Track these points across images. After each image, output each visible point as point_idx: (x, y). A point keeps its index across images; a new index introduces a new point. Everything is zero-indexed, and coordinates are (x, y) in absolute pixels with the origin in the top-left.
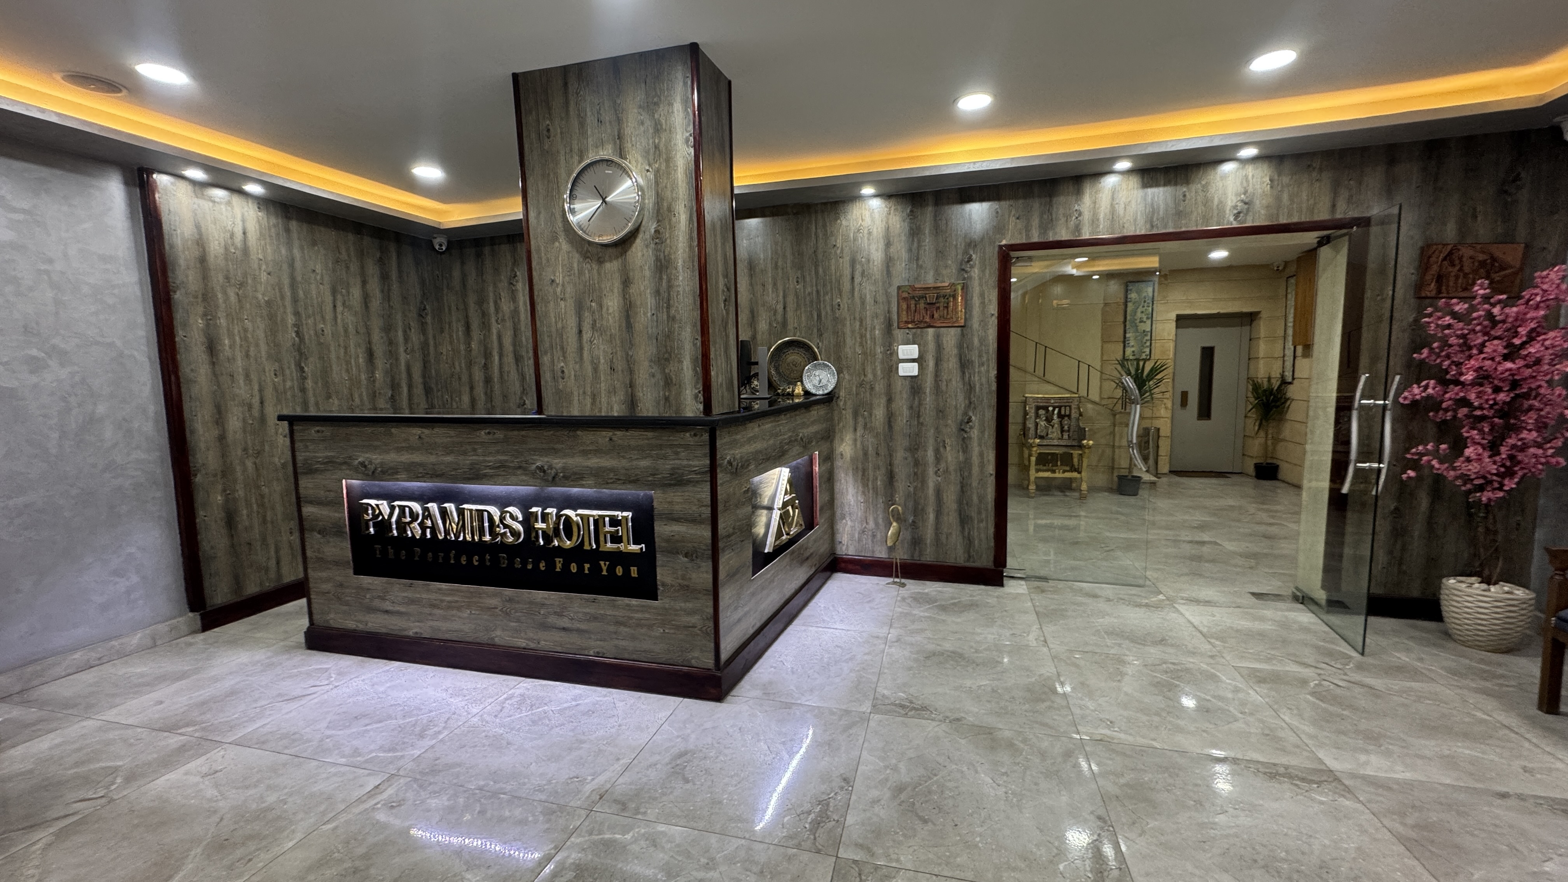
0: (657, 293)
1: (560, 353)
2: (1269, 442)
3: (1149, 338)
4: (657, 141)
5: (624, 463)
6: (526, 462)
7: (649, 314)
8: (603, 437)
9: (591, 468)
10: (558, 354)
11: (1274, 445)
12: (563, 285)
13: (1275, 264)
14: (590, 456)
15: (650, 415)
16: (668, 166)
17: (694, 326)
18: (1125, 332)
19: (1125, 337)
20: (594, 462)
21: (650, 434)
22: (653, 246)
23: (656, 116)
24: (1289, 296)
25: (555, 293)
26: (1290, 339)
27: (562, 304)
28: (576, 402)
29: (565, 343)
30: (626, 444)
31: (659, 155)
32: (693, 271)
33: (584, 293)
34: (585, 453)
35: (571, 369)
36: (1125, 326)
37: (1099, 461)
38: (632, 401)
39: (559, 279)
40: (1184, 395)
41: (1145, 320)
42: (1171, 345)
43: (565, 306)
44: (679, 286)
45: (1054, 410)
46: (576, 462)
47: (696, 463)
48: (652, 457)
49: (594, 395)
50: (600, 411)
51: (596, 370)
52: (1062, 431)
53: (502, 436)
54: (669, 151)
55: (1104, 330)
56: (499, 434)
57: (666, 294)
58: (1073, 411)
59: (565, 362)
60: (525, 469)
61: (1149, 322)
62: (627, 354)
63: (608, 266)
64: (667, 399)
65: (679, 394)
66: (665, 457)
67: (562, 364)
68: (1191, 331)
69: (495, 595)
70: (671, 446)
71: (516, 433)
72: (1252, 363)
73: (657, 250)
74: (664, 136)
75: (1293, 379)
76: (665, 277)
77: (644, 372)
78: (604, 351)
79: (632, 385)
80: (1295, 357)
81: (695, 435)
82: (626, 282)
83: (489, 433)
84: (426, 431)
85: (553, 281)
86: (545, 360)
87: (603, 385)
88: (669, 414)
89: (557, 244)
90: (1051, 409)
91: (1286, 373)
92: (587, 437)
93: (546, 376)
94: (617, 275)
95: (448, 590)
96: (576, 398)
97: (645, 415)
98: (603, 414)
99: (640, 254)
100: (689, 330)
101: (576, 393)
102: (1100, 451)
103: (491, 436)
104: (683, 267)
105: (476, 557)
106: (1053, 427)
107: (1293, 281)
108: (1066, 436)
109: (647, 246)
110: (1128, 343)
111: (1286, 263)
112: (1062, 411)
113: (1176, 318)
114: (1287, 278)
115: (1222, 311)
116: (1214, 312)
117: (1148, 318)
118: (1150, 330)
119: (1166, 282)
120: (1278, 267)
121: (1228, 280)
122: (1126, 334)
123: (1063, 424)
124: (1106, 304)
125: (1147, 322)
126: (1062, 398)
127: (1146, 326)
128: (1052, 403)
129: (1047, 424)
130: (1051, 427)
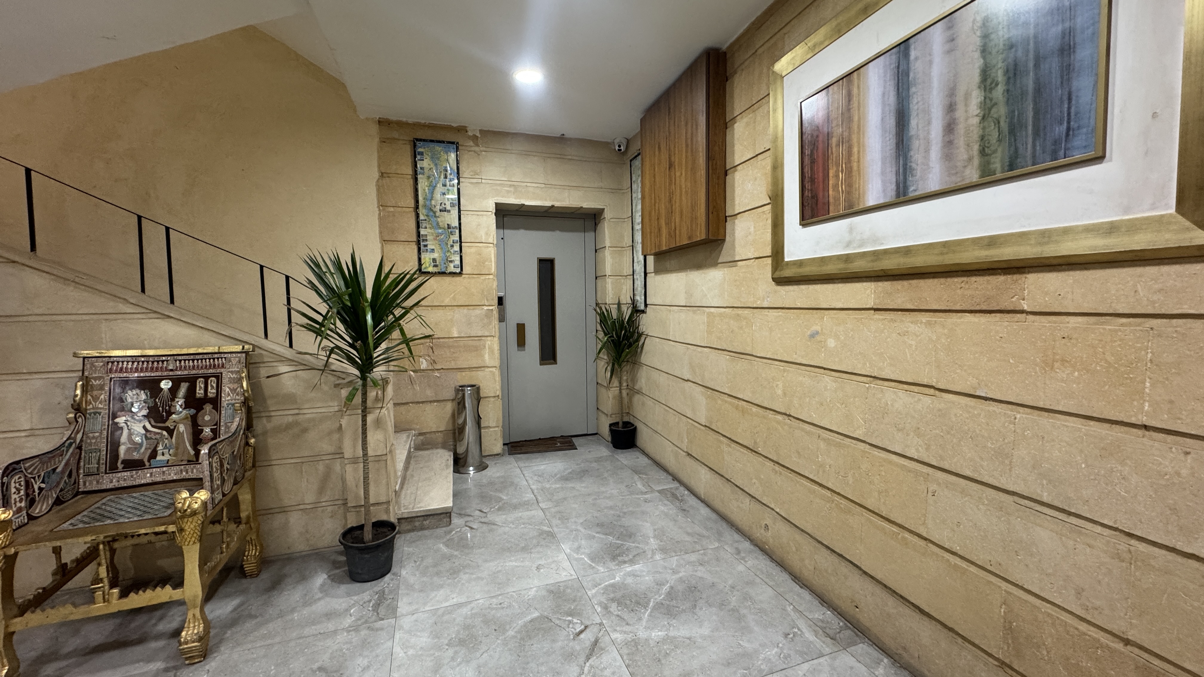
2: (624, 393)
3: (457, 238)
11: (630, 397)
13: (616, 141)
18: (418, 226)
19: (419, 235)
24: (634, 187)
26: (639, 247)
36: (417, 216)
37: (321, 490)
40: (521, 328)
41: (448, 208)
42: (492, 252)
52: (197, 441)
55: (383, 222)
58: (226, 389)
61: (455, 212)
68: (521, 234)
72: (599, 281)
75: (646, 305)
80: (646, 274)
90: (165, 385)
91: (638, 298)
102: (321, 467)
106: (171, 432)
107: (637, 163)
110: (426, 246)
111: (628, 141)
112: (198, 388)
113: (496, 210)
114: (631, 161)
115: (557, 204)
116: (548, 204)
117: (452, 205)
118: (457, 225)
119: (477, 149)
120: (619, 146)
121: (561, 157)
122: (421, 229)
123: (200, 423)
124: (382, 173)
125: (452, 212)
126: (198, 357)
127: (452, 219)
128: (172, 370)
129: (153, 426)
130: (165, 433)
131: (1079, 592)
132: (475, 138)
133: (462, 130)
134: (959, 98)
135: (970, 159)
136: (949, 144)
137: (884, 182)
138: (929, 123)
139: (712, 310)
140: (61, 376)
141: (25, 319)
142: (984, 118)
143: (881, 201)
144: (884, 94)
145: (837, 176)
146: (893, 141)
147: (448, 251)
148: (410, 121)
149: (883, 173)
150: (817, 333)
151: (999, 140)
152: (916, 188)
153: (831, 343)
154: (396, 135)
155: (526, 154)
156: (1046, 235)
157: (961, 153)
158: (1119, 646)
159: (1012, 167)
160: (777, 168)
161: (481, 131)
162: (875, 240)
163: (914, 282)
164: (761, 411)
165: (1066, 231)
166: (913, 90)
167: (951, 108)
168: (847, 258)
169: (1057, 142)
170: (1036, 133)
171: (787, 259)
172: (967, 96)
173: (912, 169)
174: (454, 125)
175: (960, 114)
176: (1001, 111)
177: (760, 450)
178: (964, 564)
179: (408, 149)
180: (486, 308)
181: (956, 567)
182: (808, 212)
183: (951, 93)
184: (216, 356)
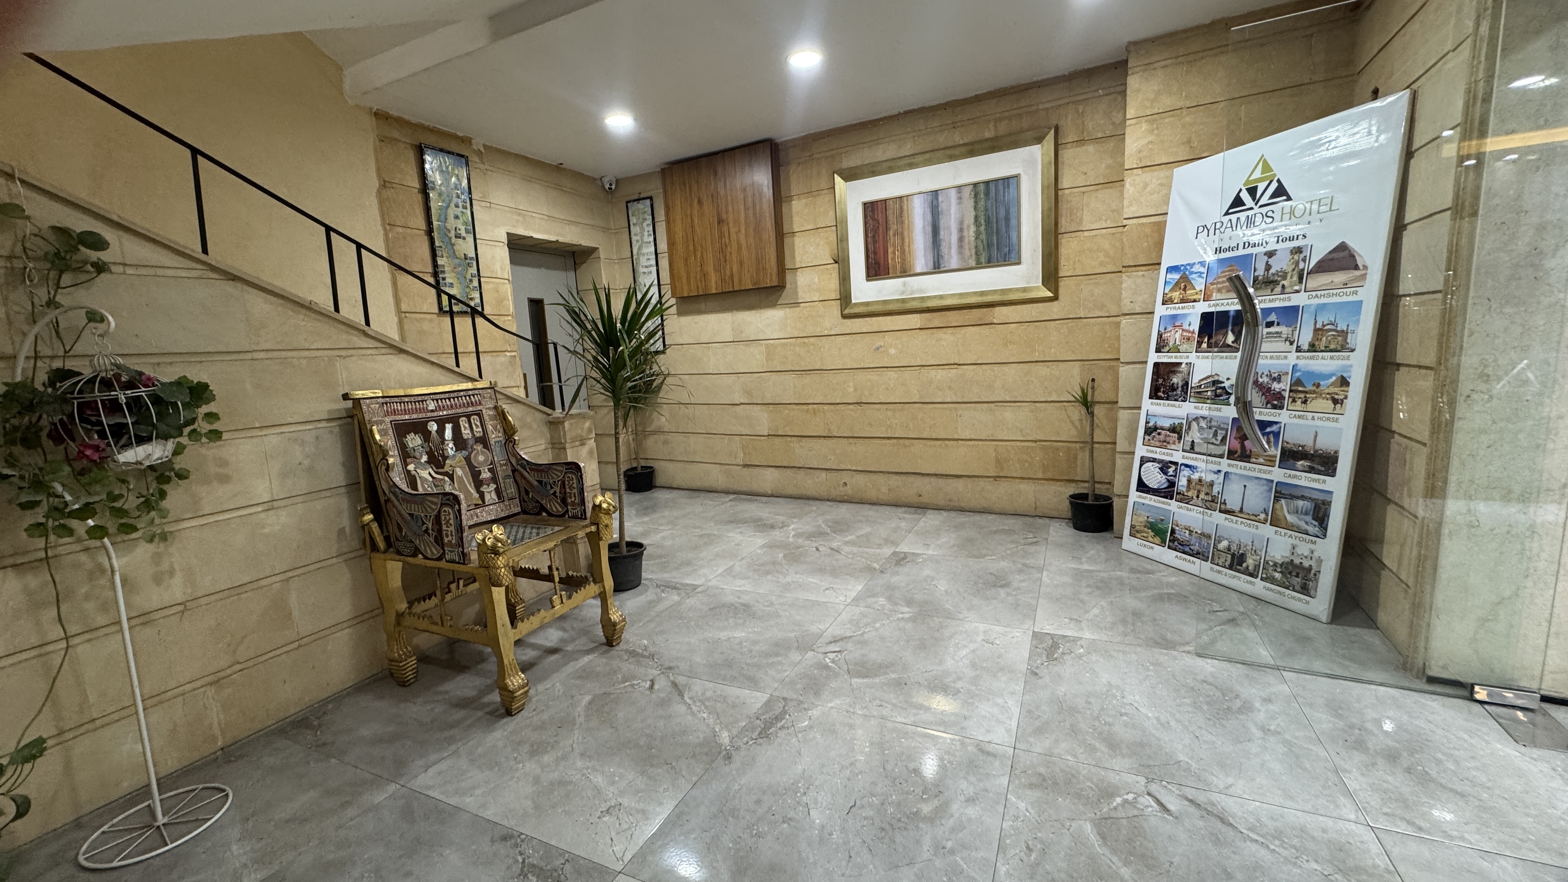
3: (474, 271)
13: (606, 179)
18: (434, 254)
19: (435, 265)
24: (635, 229)
36: (432, 243)
41: (463, 234)
42: (508, 289)
45: (441, 431)
55: (393, 245)
58: (489, 427)
61: (470, 240)
75: (665, 347)
90: (433, 427)
106: (451, 477)
108: (490, 495)
110: (444, 279)
111: (617, 181)
112: (463, 429)
113: (508, 241)
114: (627, 202)
115: (561, 239)
116: (553, 238)
117: (467, 231)
118: (474, 256)
119: (481, 166)
120: (611, 185)
121: (558, 187)
122: (438, 259)
123: (476, 465)
124: (385, 181)
125: (467, 239)
126: (452, 395)
127: (466, 247)
128: (432, 411)
129: (436, 473)
130: (446, 478)
131: (1021, 431)
132: (479, 153)
133: (466, 141)
134: (965, 226)
135: (971, 255)
136: (961, 247)
137: (926, 261)
138: (950, 234)
139: (772, 342)
140: (296, 429)
141: (249, 356)
142: (976, 238)
143: (925, 270)
144: (924, 214)
145: (894, 254)
146: (931, 240)
147: (468, 287)
148: (414, 120)
149: (925, 256)
150: (881, 346)
151: (984, 249)
152: (945, 266)
153: (892, 351)
154: (396, 134)
155: (528, 179)
156: (1003, 292)
157: (967, 253)
158: (1034, 444)
159: (989, 262)
160: (842, 240)
161: (485, 146)
162: (921, 291)
163: (944, 313)
164: (832, 407)
165: (1010, 290)
166: (940, 217)
167: (961, 230)
168: (903, 301)
169: (1005, 255)
170: (998, 249)
171: (853, 301)
172: (969, 227)
173: (942, 256)
174: (460, 134)
175: (965, 233)
176: (983, 236)
177: (835, 434)
178: (976, 443)
179: (411, 155)
180: (508, 354)
181: (973, 445)
182: (872, 272)
183: (961, 223)
184: (470, 393)
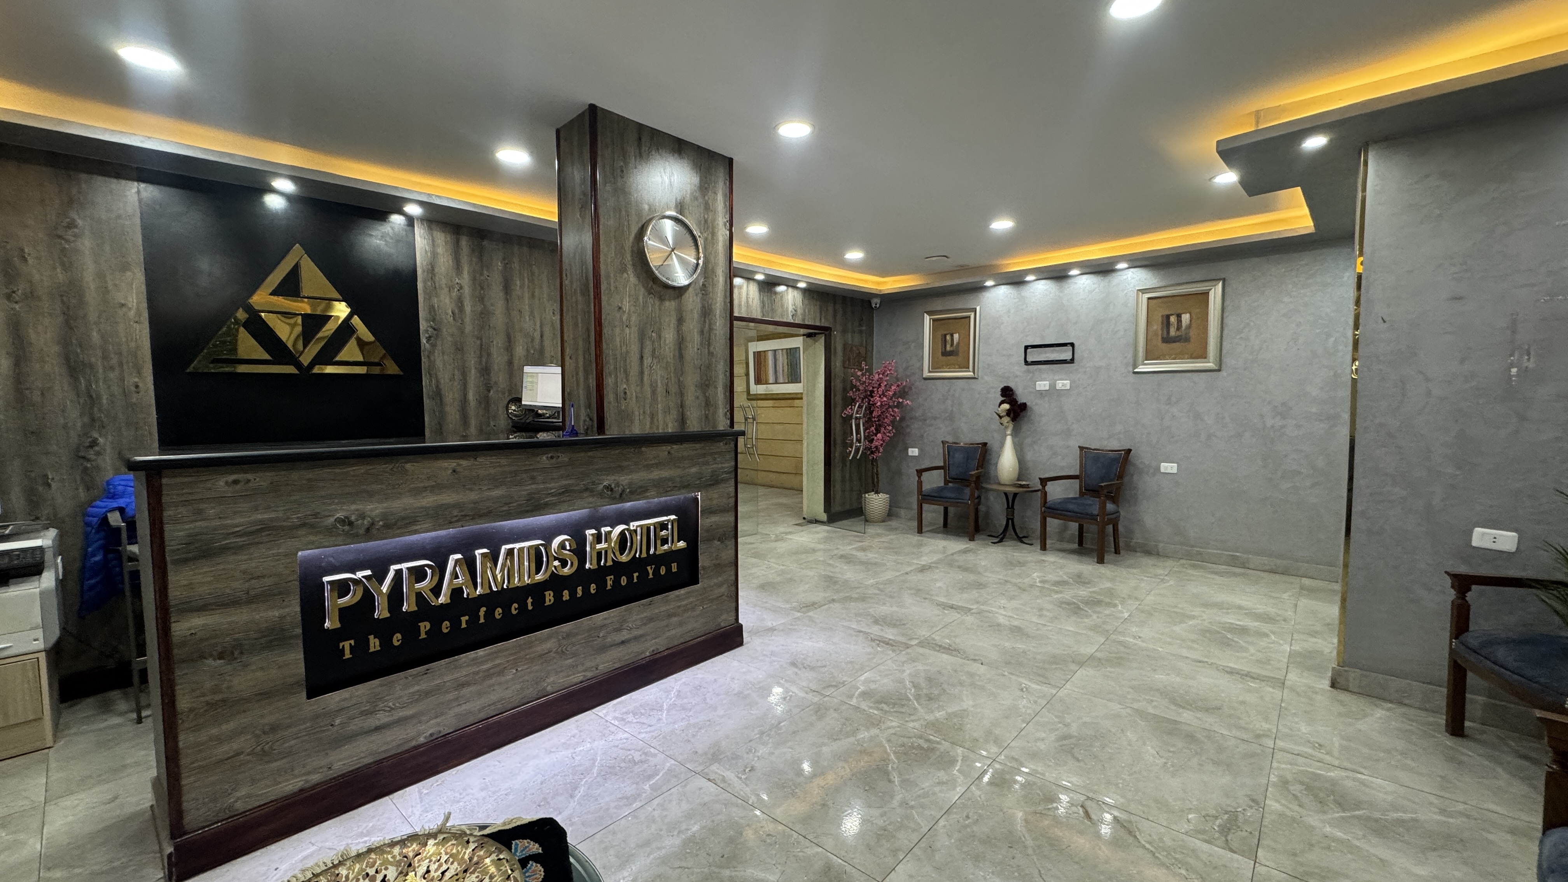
0: (702, 332)
1: (623, 375)
4: (706, 216)
5: (679, 472)
6: (593, 483)
7: (696, 350)
8: (663, 451)
9: (653, 480)
10: (621, 376)
12: (629, 314)
14: (652, 469)
15: (695, 430)
16: (713, 238)
17: (726, 361)
20: (656, 474)
21: (698, 446)
22: (700, 295)
23: (706, 198)
25: (621, 319)
27: (627, 330)
28: (637, 422)
29: (628, 367)
30: (680, 455)
31: (708, 228)
32: (725, 320)
33: (646, 323)
34: (648, 467)
35: (633, 390)
38: (682, 419)
39: (626, 306)
43: (630, 333)
44: (716, 330)
46: (639, 477)
47: (726, 465)
48: (698, 464)
49: (653, 415)
50: (658, 428)
51: (654, 392)
53: (566, 459)
54: (713, 228)
56: (564, 458)
57: (708, 335)
59: (627, 385)
60: (592, 491)
62: (679, 380)
63: (667, 303)
64: (707, 417)
65: (715, 413)
66: (707, 463)
67: (625, 386)
69: (549, 637)
70: (711, 454)
71: (582, 454)
73: (703, 299)
74: (711, 214)
76: (707, 321)
77: (691, 394)
78: (661, 376)
79: (682, 406)
81: (726, 444)
82: (680, 321)
83: (552, 457)
84: (464, 463)
85: (620, 308)
86: (609, 381)
87: (660, 405)
88: (708, 428)
89: (625, 275)
92: (651, 453)
93: (609, 397)
94: (673, 313)
95: (488, 655)
96: (637, 418)
97: (692, 430)
98: (660, 431)
99: (691, 300)
100: (722, 363)
101: (637, 413)
103: (553, 461)
104: (720, 316)
105: (516, 605)
109: (697, 295)
135: (787, 378)
137: (773, 378)
138: (780, 368)
142: (788, 371)
143: (772, 382)
144: (772, 359)
145: (763, 374)
146: (774, 370)
152: (779, 381)
157: (785, 376)
160: (748, 367)
162: (772, 391)
163: (778, 400)
166: (777, 361)
168: (767, 394)
171: (751, 393)
172: (785, 366)
173: (778, 377)
175: (784, 369)
182: (757, 382)
183: (783, 364)
